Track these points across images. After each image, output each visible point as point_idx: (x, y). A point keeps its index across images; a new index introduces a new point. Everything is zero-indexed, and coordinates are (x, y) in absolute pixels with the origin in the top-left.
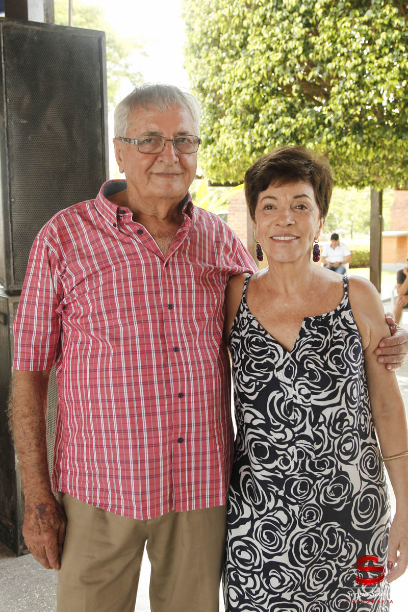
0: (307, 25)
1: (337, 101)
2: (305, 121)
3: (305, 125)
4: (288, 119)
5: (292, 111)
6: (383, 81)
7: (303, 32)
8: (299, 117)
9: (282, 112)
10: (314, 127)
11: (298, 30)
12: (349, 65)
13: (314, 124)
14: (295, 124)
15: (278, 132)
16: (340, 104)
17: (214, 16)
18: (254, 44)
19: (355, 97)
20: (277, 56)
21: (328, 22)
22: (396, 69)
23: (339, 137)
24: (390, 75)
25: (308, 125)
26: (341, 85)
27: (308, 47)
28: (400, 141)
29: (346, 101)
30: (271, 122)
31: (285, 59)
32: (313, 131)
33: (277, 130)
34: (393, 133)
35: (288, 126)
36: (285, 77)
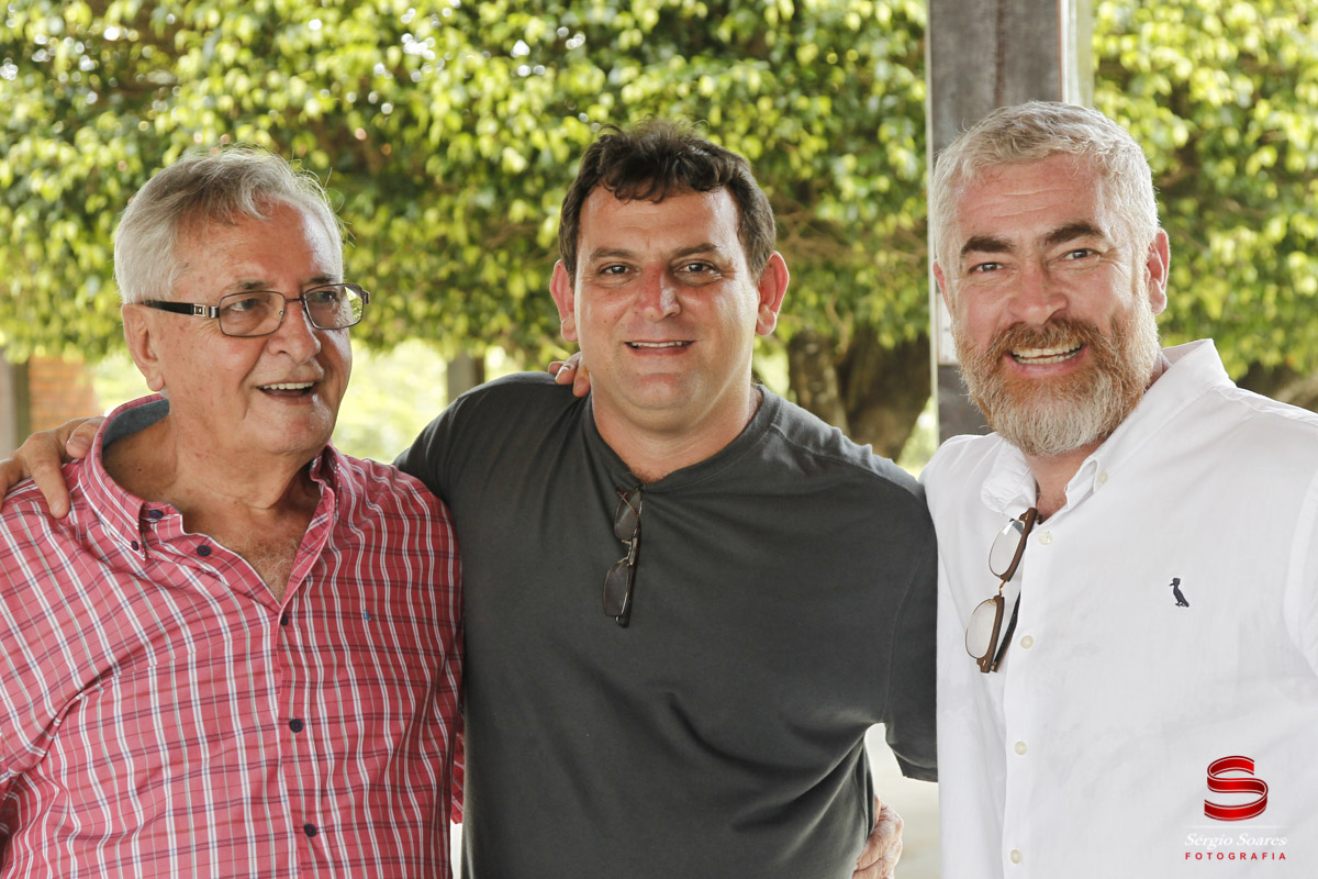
1: (198, 102)
2: (105, 156)
3: (106, 168)
4: (49, 149)
5: (66, 119)
6: (329, 46)
8: (87, 141)
9: (31, 122)
10: (134, 177)
13: (136, 165)
14: (71, 162)
15: (21, 187)
16: (207, 108)
19: (250, 91)
24: (349, 31)
25: (114, 169)
26: (209, 50)
28: (400, 225)
29: (226, 103)
33: (17, 179)
34: (377, 203)
35: (52, 167)
36: (35, 13)
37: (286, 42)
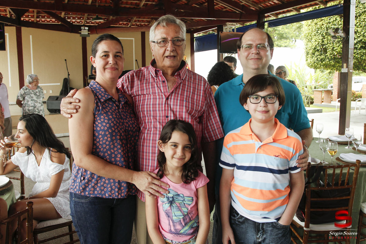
0: (323, 36)
2: (323, 57)
4: (319, 57)
5: (321, 55)
7: (322, 38)
11: (321, 38)
12: (331, 46)
17: (306, 32)
18: (313, 40)
20: (317, 43)
21: (326, 36)
22: (339, 47)
23: (330, 61)
24: (338, 48)
25: (323, 58)
27: (323, 42)
30: (316, 57)
31: (319, 44)
32: (325, 59)
37: (334, 49)
